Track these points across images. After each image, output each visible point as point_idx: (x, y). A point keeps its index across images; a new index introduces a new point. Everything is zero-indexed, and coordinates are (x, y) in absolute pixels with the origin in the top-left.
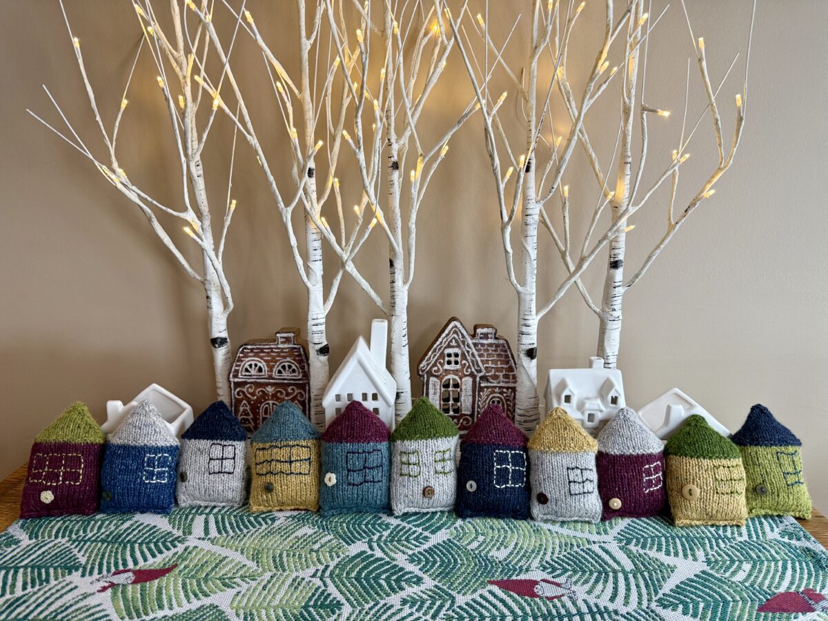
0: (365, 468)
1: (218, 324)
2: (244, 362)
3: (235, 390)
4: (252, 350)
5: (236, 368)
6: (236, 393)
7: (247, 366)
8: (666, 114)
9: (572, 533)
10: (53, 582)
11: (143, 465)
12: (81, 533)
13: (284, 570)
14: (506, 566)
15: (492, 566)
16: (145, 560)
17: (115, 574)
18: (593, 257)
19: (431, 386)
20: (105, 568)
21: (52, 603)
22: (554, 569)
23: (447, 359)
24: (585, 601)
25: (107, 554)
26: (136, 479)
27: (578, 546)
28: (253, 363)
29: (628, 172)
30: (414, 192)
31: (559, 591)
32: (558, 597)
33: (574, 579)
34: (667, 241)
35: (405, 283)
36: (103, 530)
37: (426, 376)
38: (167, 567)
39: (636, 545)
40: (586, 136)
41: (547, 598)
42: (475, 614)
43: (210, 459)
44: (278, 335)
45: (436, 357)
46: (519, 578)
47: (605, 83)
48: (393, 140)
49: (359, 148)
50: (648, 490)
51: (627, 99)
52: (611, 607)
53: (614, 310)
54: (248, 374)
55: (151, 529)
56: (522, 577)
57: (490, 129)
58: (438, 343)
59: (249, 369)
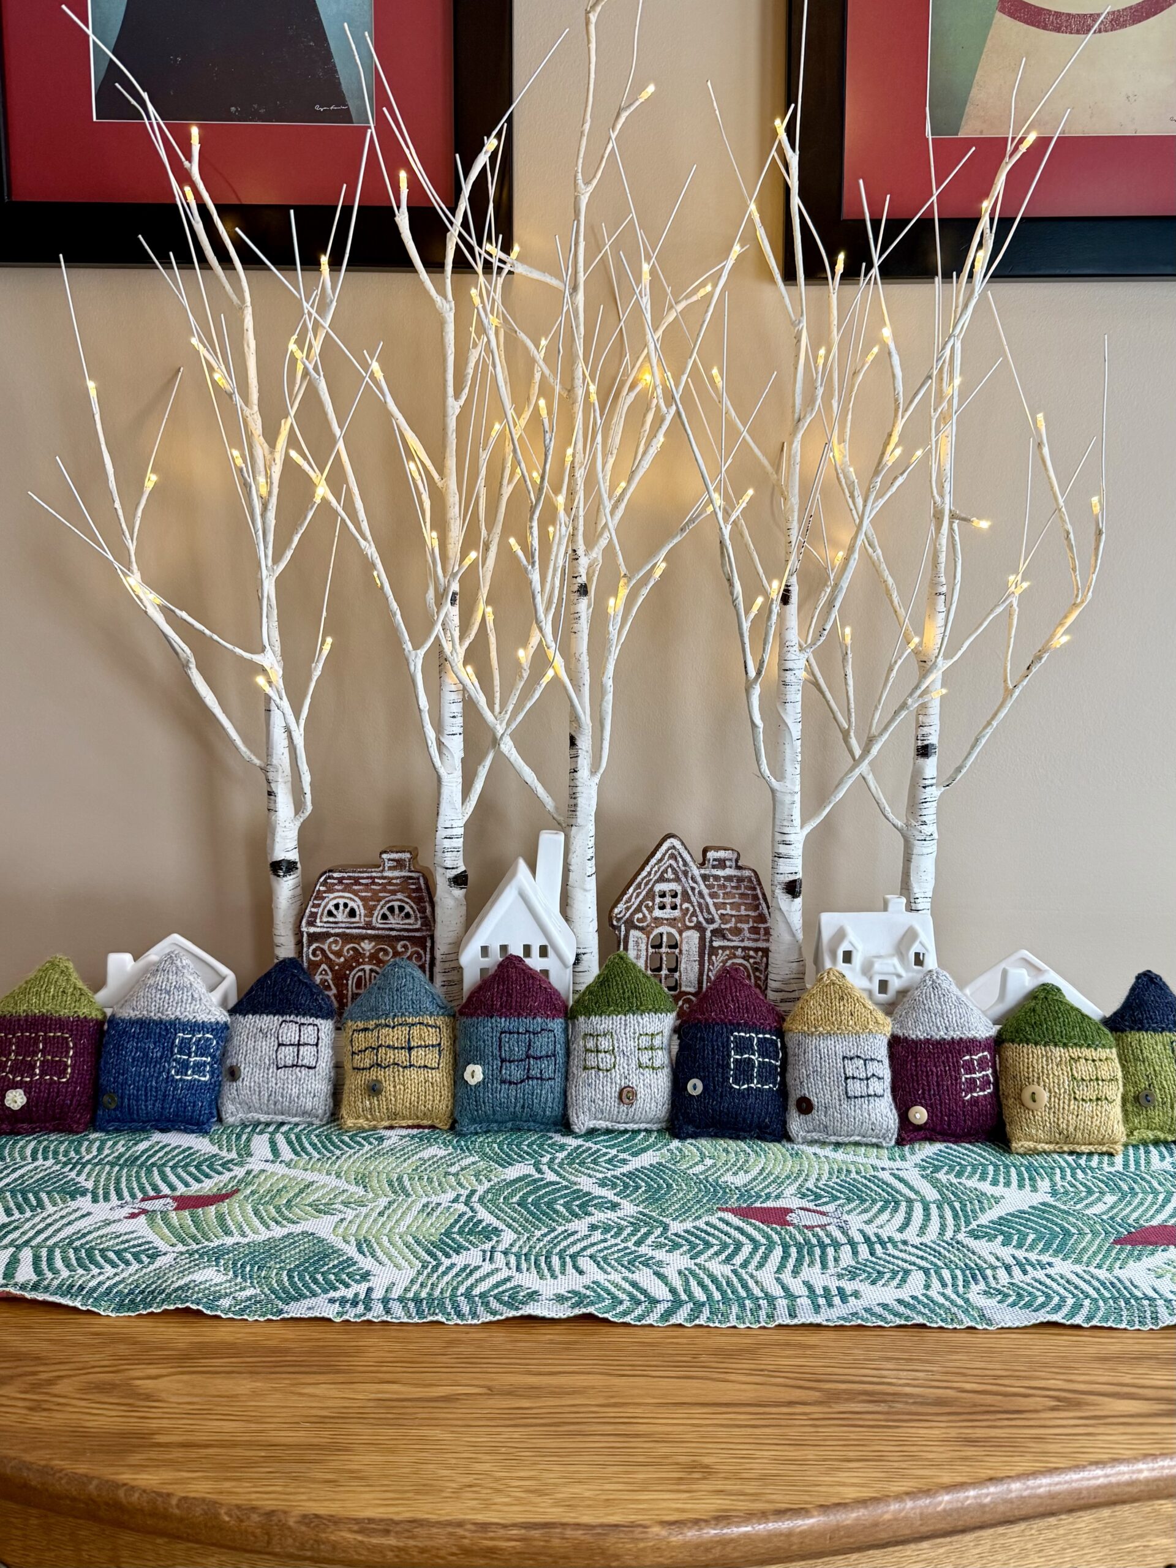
0: (528, 1057)
1: (285, 838)
2: (326, 900)
3: (309, 947)
4: (340, 880)
5: (314, 910)
6: (310, 951)
7: (330, 907)
8: (984, 524)
9: (850, 1158)
10: (51, 1209)
11: (172, 1052)
12: (72, 1154)
13: (408, 1195)
14: (745, 1192)
15: (725, 1192)
16: (187, 1185)
17: (143, 1200)
18: (886, 736)
19: (631, 944)
20: (126, 1194)
21: (59, 1230)
22: (818, 1197)
23: (658, 900)
24: (861, 1231)
25: (124, 1179)
26: (160, 1073)
27: (857, 1173)
28: (341, 901)
29: (941, 607)
30: (613, 630)
31: (824, 1220)
32: (823, 1227)
33: (846, 1208)
34: (1001, 715)
35: (593, 772)
36: (106, 1152)
37: (623, 928)
38: (224, 1192)
39: (947, 1173)
40: (879, 551)
41: (805, 1226)
42: (698, 1242)
43: (279, 1045)
44: (384, 856)
45: (641, 897)
46: (764, 1205)
47: (902, 474)
48: (581, 551)
49: (533, 564)
50: (969, 1096)
51: (937, 498)
52: (898, 1237)
53: (924, 823)
54: (331, 919)
55: (184, 1151)
56: (770, 1204)
57: (728, 542)
58: (644, 873)
59: (335, 912)
